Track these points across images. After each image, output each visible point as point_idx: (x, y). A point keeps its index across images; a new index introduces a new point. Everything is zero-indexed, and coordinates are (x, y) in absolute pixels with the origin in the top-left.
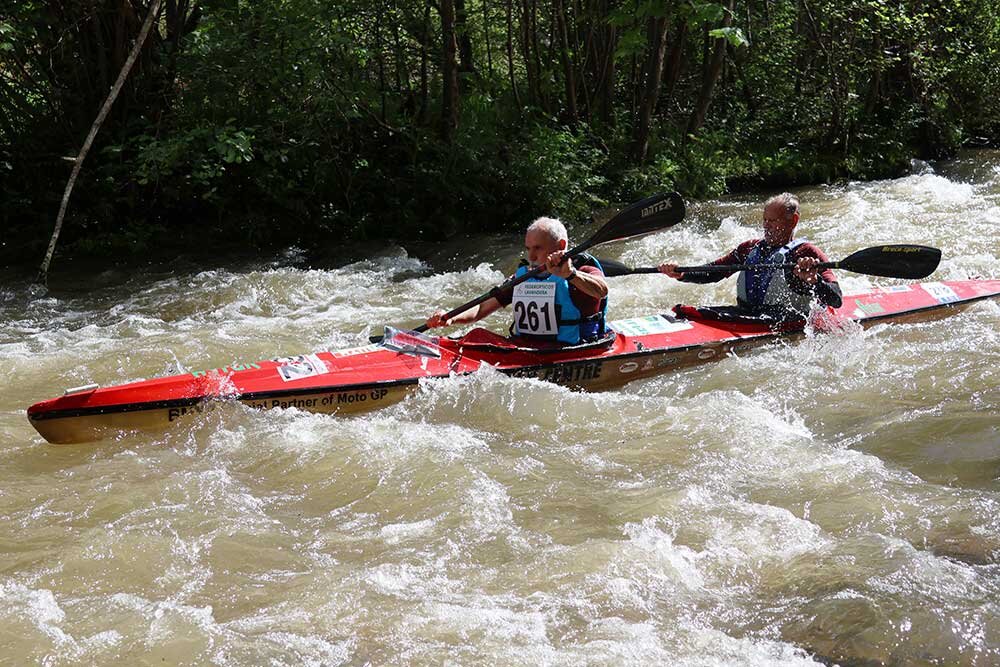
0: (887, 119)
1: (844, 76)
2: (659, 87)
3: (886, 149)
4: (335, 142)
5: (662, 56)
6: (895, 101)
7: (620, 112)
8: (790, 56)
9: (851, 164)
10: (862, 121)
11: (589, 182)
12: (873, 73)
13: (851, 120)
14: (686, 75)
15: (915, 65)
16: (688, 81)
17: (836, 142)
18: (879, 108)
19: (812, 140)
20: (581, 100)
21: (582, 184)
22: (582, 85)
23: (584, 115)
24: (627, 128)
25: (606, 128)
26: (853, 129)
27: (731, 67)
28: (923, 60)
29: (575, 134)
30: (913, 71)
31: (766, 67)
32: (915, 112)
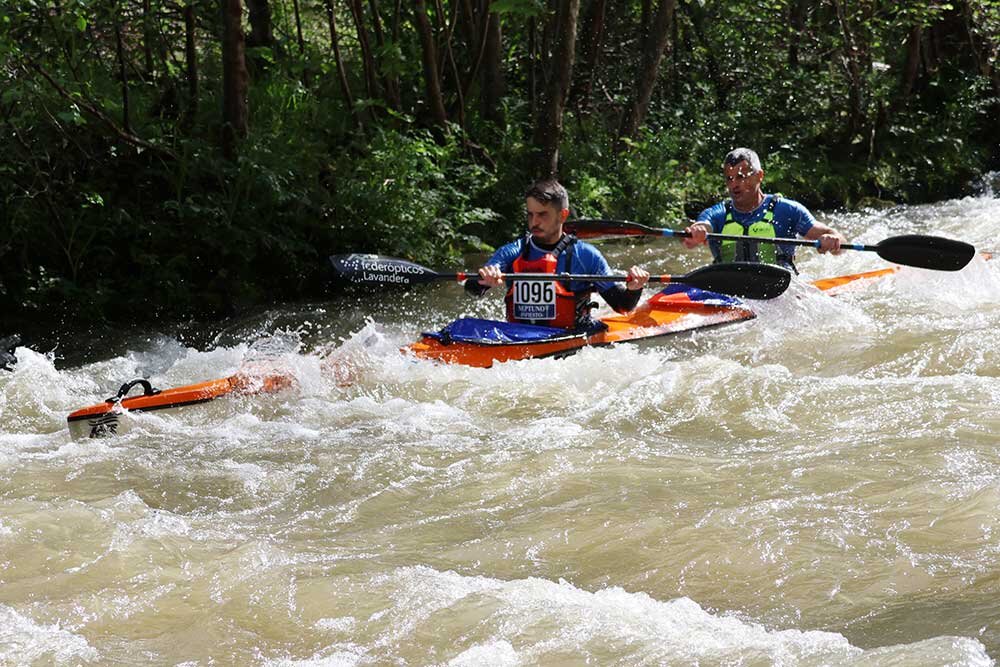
0: (936, 101)
1: (864, 38)
2: (572, 62)
3: (934, 150)
4: (44, 166)
5: (576, 13)
6: (947, 73)
7: (511, 103)
8: (778, 7)
9: (883, 176)
10: (895, 106)
11: (466, 217)
12: (911, 30)
13: (880, 106)
14: (616, 42)
15: (975, 16)
16: (618, 49)
17: (857, 141)
18: (922, 85)
19: (819, 139)
20: (449, 86)
21: (454, 222)
22: (448, 62)
23: (454, 113)
24: (525, 130)
25: (491, 131)
26: (883, 119)
27: (687, 26)
28: (989, 7)
29: (441, 141)
30: (973, 25)
31: (741, 25)
32: (978, 89)
